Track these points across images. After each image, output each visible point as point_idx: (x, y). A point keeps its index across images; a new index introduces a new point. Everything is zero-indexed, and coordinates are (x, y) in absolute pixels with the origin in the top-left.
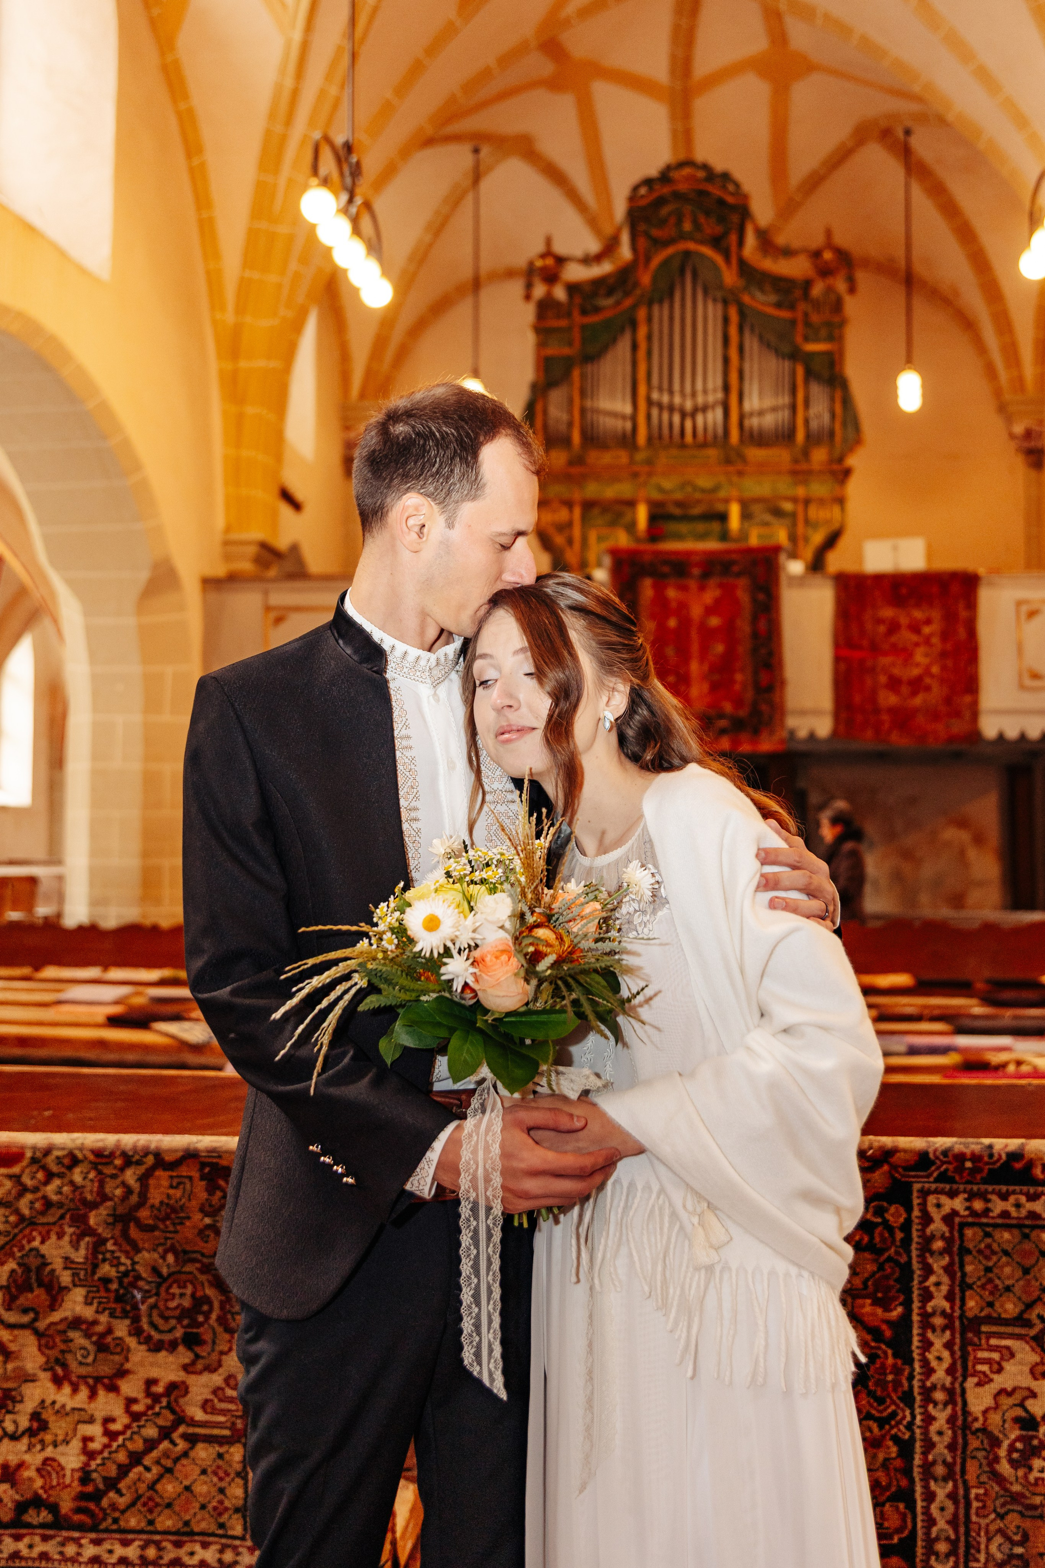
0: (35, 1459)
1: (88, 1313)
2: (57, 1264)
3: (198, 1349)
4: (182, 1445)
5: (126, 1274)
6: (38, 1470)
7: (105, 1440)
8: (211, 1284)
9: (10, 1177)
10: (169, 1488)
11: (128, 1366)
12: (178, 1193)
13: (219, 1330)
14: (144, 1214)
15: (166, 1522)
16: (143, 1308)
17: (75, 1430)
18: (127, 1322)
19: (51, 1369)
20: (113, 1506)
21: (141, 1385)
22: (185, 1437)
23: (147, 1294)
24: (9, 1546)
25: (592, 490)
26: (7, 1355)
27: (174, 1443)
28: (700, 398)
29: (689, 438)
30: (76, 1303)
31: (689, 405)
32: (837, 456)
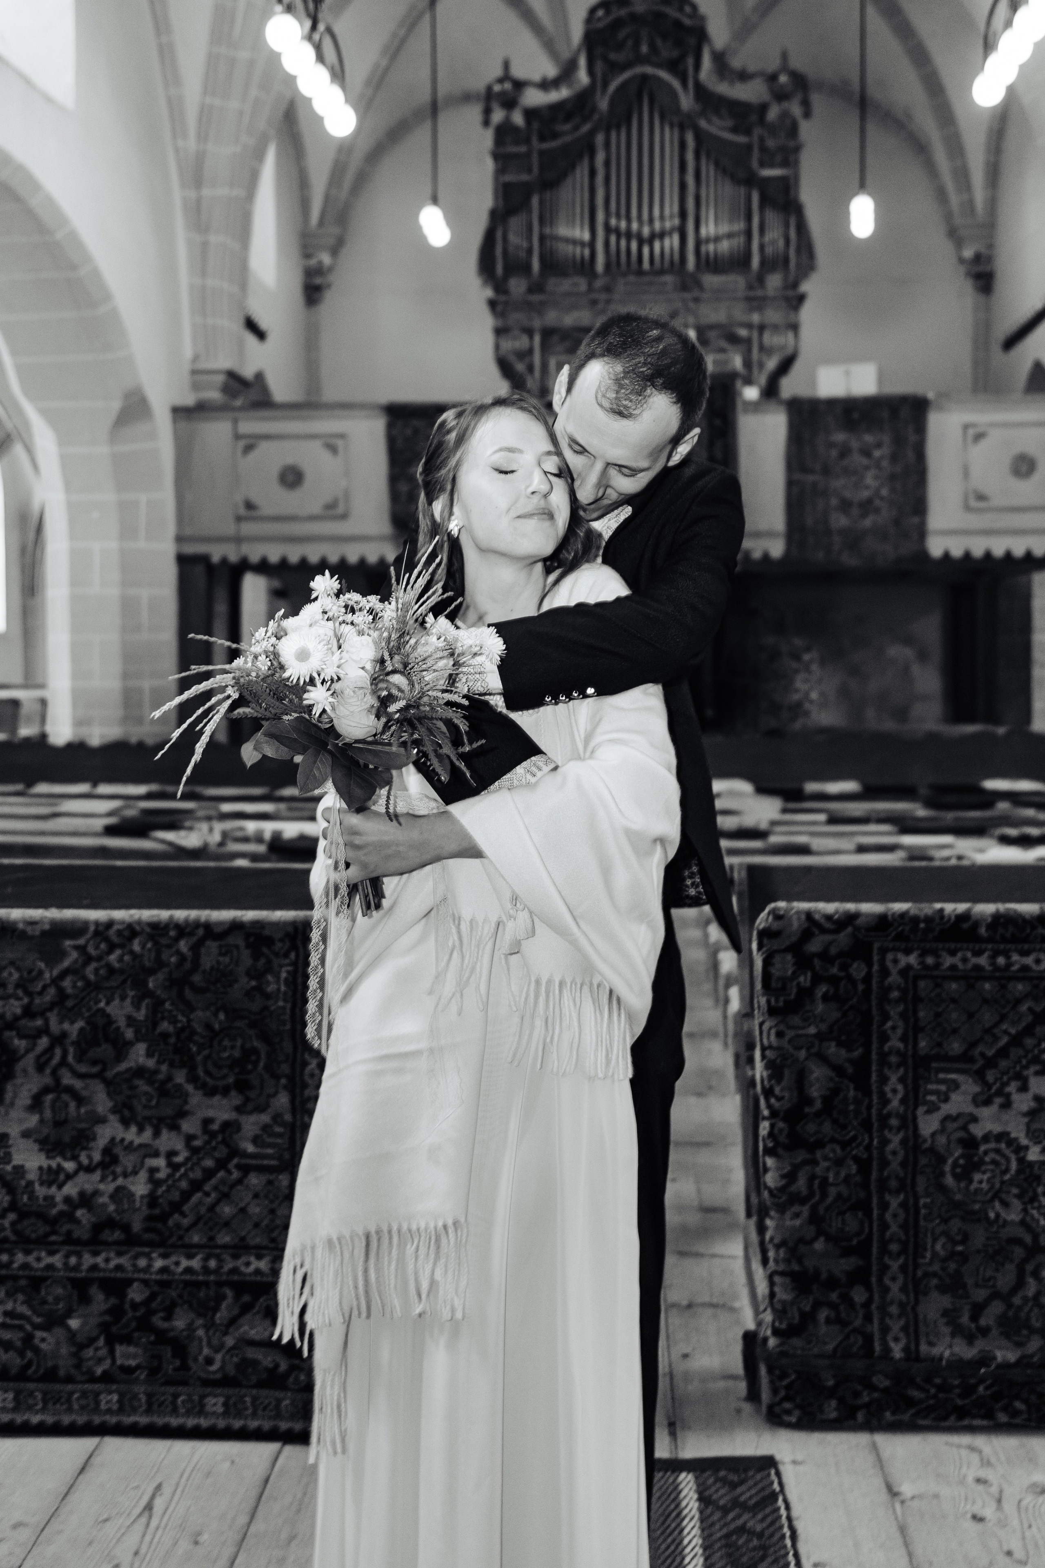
0: (108, 1188)
1: (151, 1063)
2: (122, 1023)
3: (248, 1093)
4: (236, 1175)
5: (182, 1030)
6: (111, 1197)
7: (169, 1171)
8: (258, 1037)
9: (77, 947)
10: (227, 1210)
11: (187, 1108)
12: (226, 960)
13: (266, 1076)
14: (197, 978)
15: (225, 1238)
16: (199, 1058)
17: (142, 1164)
18: (185, 1071)
19: (119, 1112)
20: (178, 1226)
21: (199, 1126)
22: (238, 1167)
23: (202, 1047)
24: (88, 1260)
25: (552, 317)
26: (80, 1100)
27: (229, 1172)
28: (657, 225)
29: (646, 265)
30: (139, 1055)
31: (646, 231)
32: (789, 283)
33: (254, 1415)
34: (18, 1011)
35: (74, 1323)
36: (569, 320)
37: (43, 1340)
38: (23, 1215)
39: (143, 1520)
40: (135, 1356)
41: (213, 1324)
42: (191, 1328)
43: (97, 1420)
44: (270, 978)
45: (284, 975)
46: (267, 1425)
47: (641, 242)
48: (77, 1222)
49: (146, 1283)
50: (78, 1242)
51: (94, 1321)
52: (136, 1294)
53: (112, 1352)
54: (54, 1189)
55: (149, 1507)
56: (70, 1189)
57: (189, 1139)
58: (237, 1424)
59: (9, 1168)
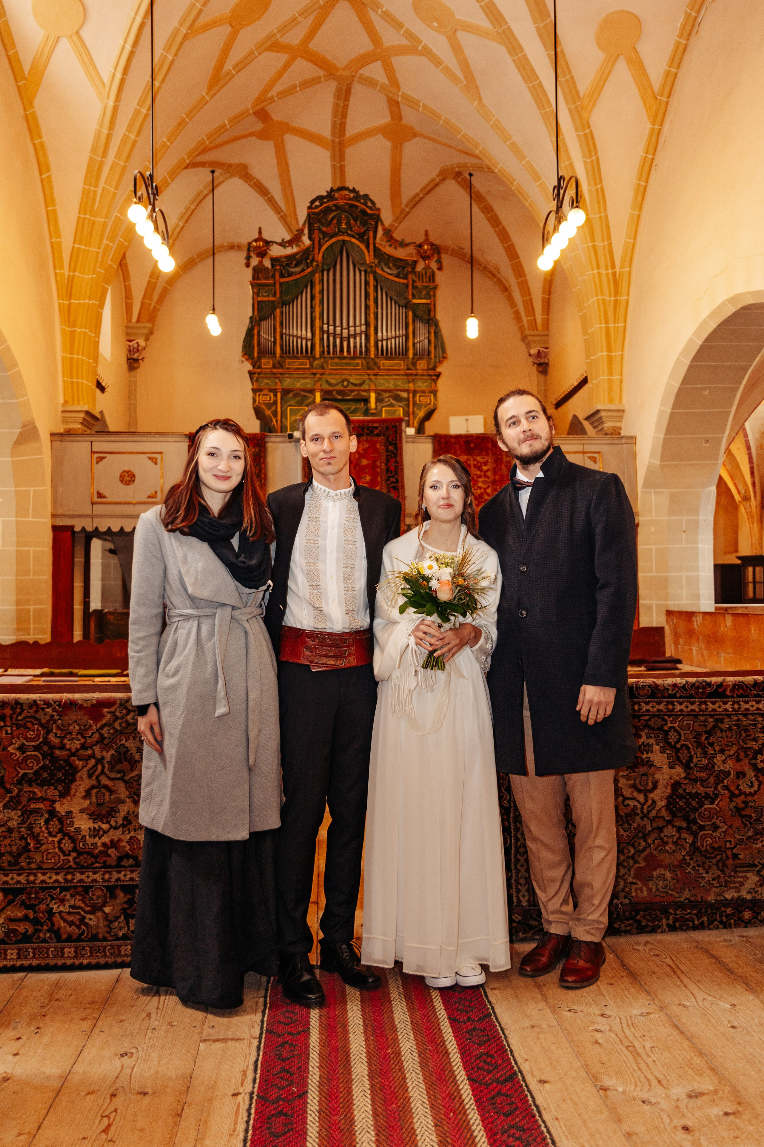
0: (126, 837)
6: (127, 842)
9: (110, 713)
19: (132, 797)
24: (115, 875)
25: (288, 383)
26: (111, 792)
28: (352, 329)
29: (345, 353)
31: (345, 332)
32: (431, 366)
34: (78, 747)
35: (107, 910)
37: (90, 919)
38: (80, 854)
43: (120, 961)
47: (342, 340)
48: (109, 856)
50: (110, 866)
51: (118, 908)
53: (128, 924)
54: (97, 839)
56: (106, 839)
59: (72, 829)
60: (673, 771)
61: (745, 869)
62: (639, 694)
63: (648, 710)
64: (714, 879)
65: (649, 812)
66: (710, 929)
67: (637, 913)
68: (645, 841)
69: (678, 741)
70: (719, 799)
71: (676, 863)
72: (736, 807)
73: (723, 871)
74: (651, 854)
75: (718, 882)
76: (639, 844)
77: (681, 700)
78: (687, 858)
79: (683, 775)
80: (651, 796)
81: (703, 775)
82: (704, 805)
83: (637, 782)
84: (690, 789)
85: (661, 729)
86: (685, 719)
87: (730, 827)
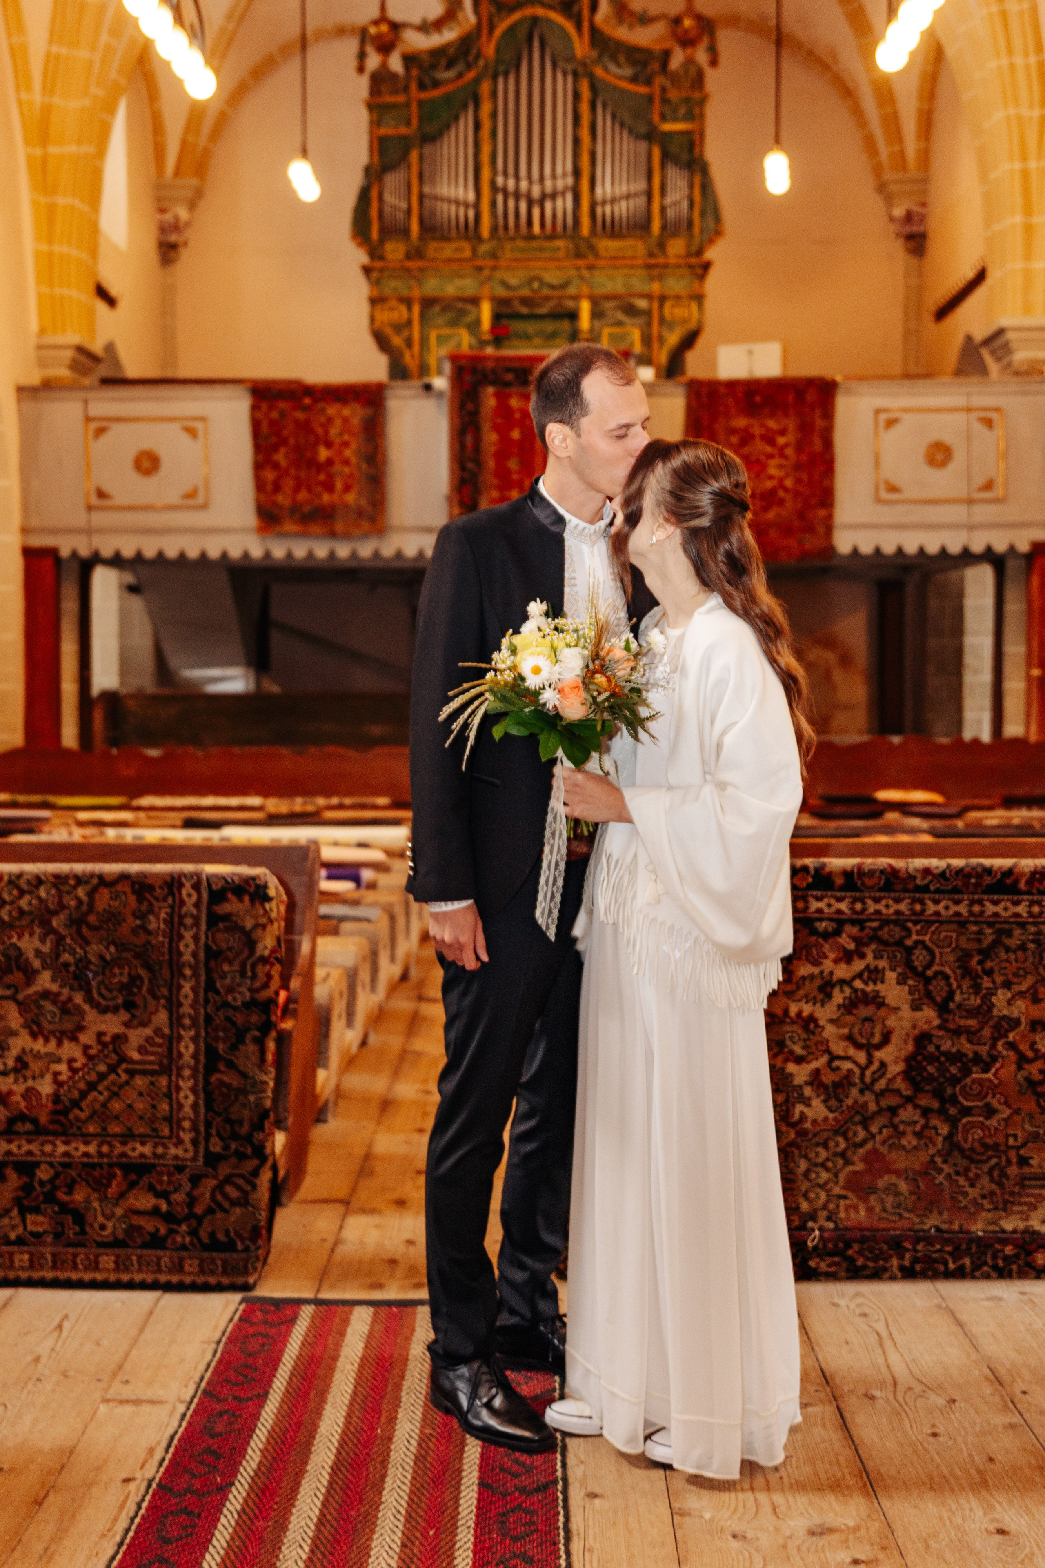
0: (19, 1088)
1: (54, 987)
2: (31, 955)
3: (133, 1011)
4: (124, 1077)
5: (80, 960)
6: (23, 1096)
7: (70, 1074)
8: (142, 966)
10: (116, 1106)
11: (84, 1023)
12: (116, 904)
13: (149, 997)
14: (92, 919)
15: (116, 1129)
16: (93, 983)
17: (48, 1069)
18: (82, 993)
19: (29, 1027)
20: (77, 1119)
21: (94, 1038)
22: (127, 1071)
23: (96, 974)
24: (4, 1147)
25: (432, 286)
27: (119, 1075)
28: (548, 183)
29: (536, 229)
30: (45, 981)
31: (536, 192)
32: (694, 249)
33: (140, 1270)
36: (451, 289)
39: (56, 1334)
40: (42, 1224)
41: (106, 1197)
42: (88, 1200)
43: (12, 1275)
44: (152, 918)
45: (163, 915)
46: (149, 1278)
47: (530, 203)
49: (51, 1164)
51: (9, 1196)
52: (44, 1173)
53: (24, 1221)
55: (60, 1327)
57: (86, 1048)
58: (125, 1278)
60: (918, 1014)
61: (1039, 1183)
62: (863, 884)
63: (878, 912)
64: (984, 1197)
65: (874, 1081)
66: (974, 1278)
67: (848, 1245)
68: (866, 1128)
69: (929, 965)
70: (998, 1065)
71: (917, 1167)
72: (1028, 1080)
73: (1000, 1185)
74: (875, 1151)
75: (992, 1202)
76: (855, 1134)
77: (937, 897)
78: (938, 1160)
79: (937, 1022)
80: (879, 1055)
81: (972, 1023)
82: (970, 1072)
83: (856, 1030)
84: (946, 1046)
85: (900, 943)
86: (942, 928)
87: (1017, 1112)
